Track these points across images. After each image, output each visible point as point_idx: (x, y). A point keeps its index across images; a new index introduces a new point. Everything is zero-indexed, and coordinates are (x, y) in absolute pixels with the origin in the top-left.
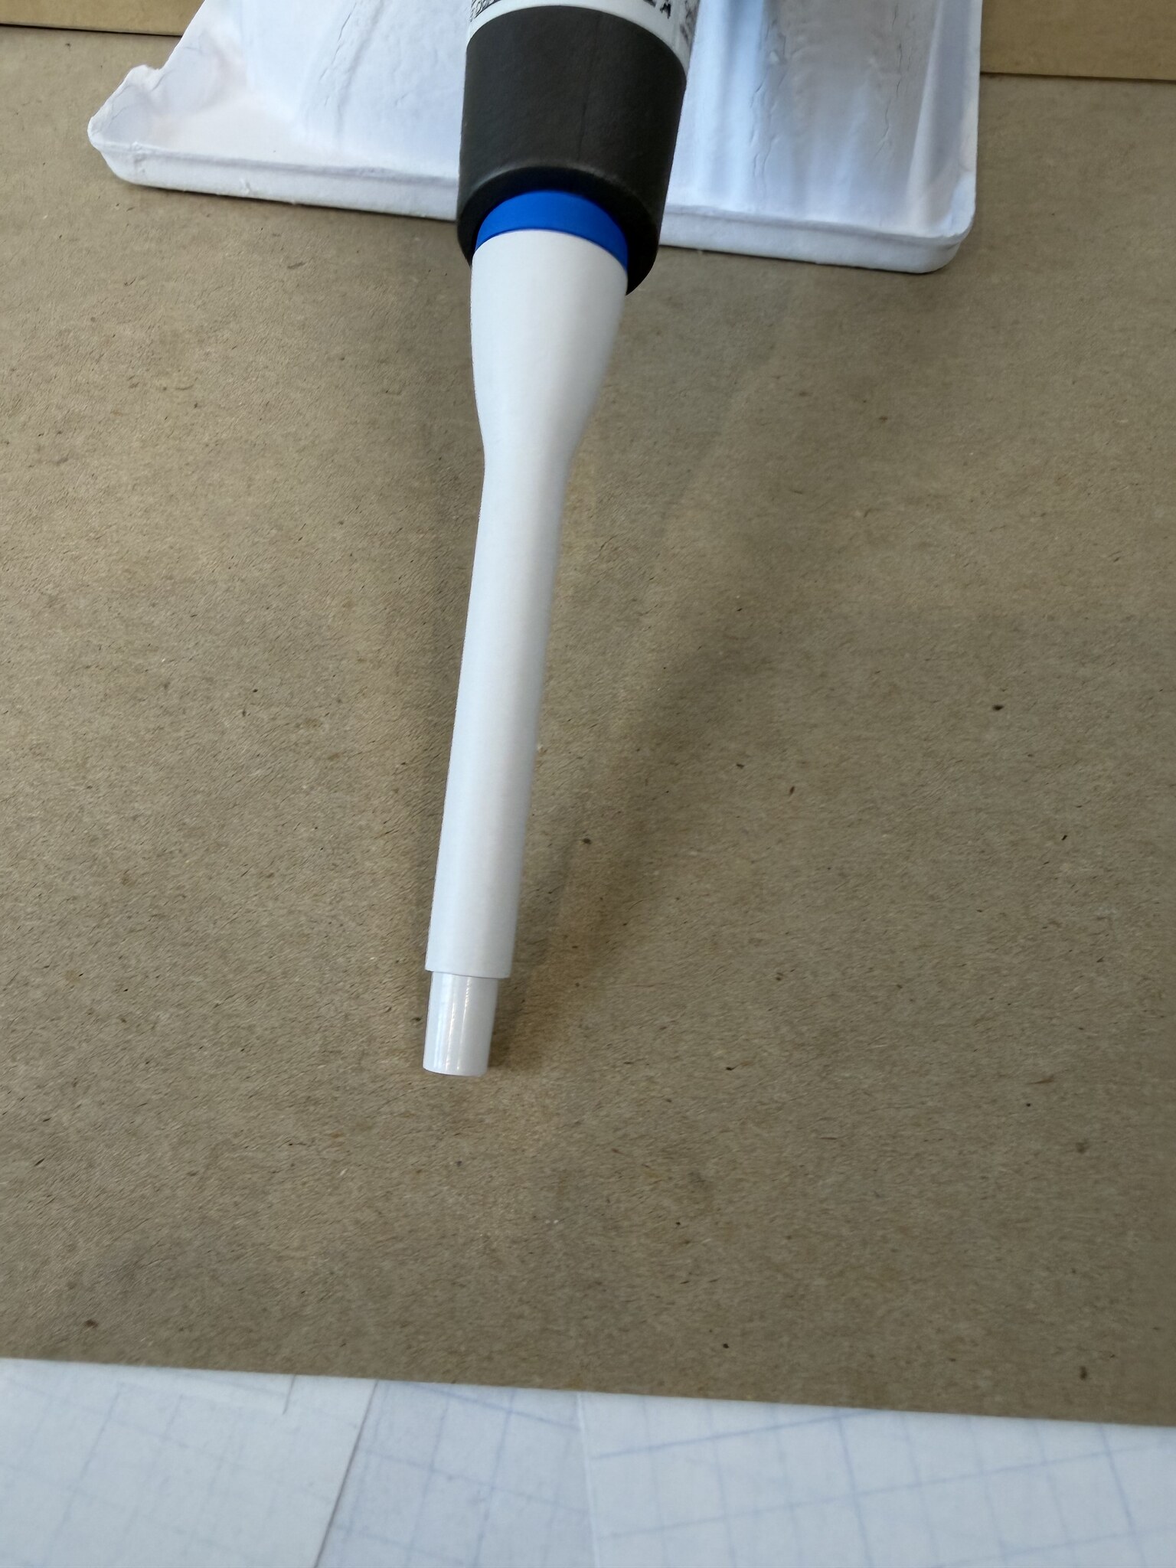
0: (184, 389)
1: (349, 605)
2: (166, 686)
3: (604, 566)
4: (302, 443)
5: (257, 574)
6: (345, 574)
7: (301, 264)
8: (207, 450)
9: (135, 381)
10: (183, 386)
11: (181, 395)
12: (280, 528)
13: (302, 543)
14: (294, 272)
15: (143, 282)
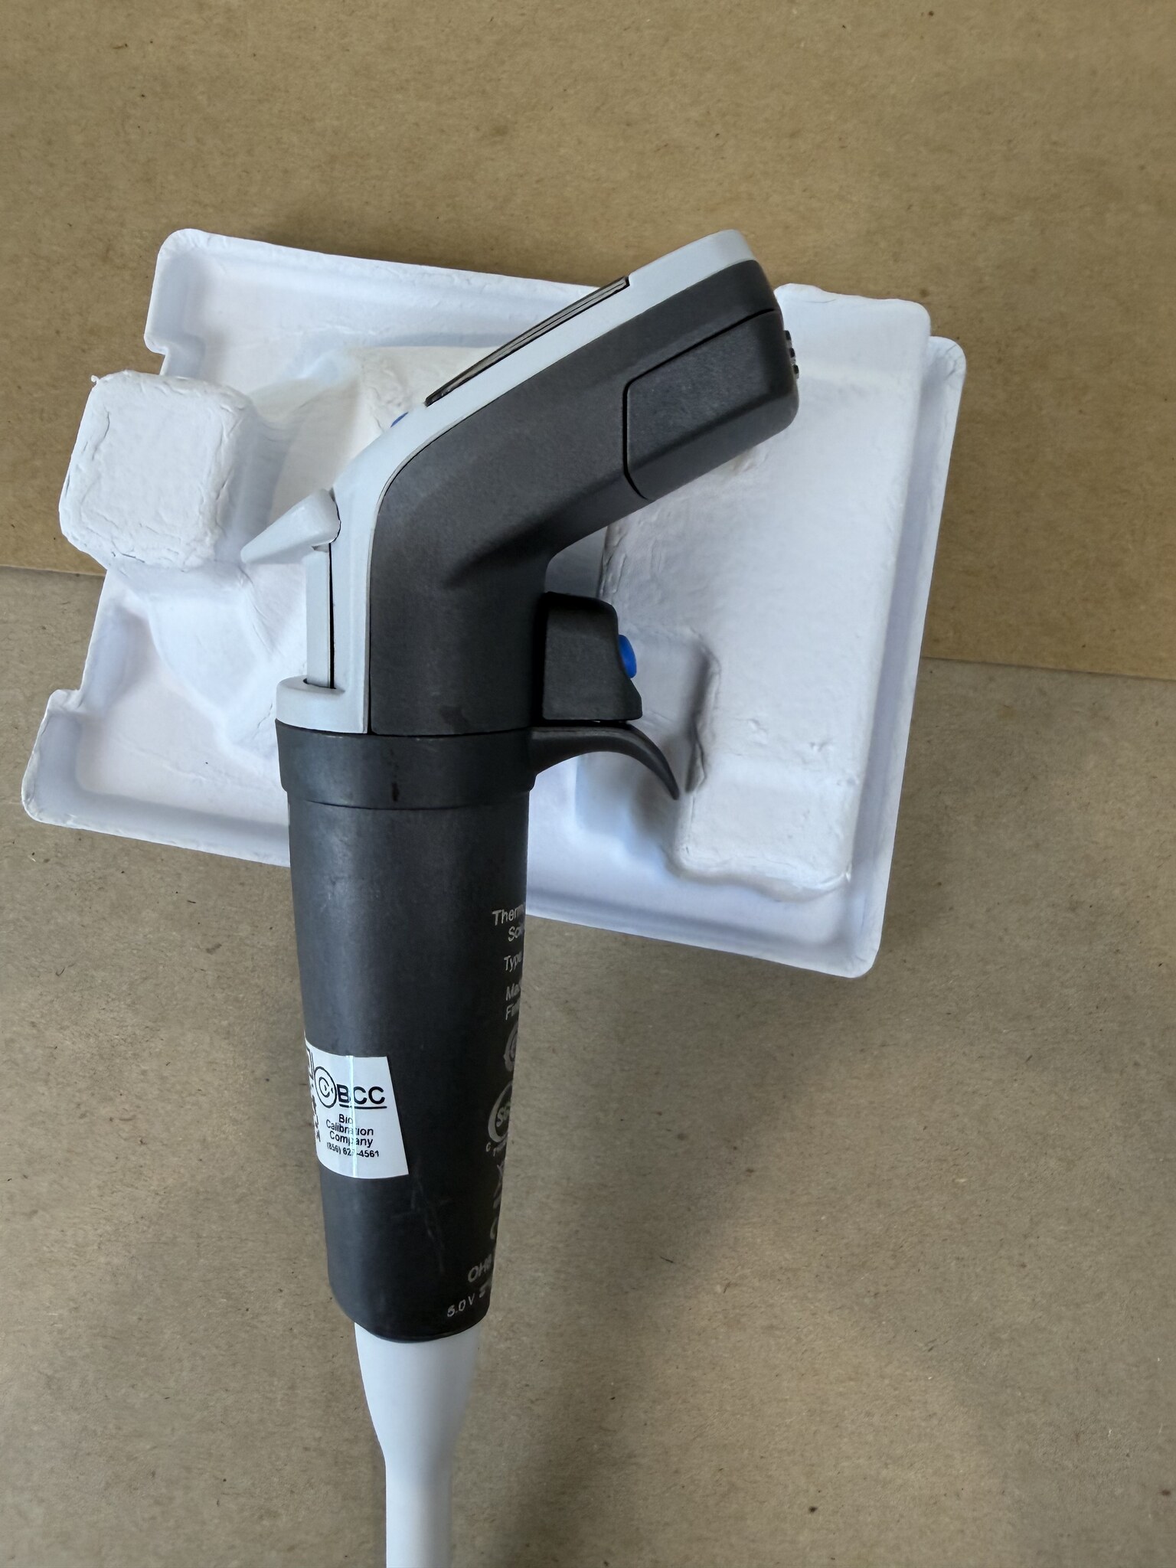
0: (130, 1120)
1: (292, 1387)
2: (153, 1474)
3: (502, 1346)
4: (239, 1191)
5: (215, 1351)
6: (287, 1351)
7: (219, 946)
8: (159, 1198)
9: (83, 1109)
10: (126, 1117)
11: (127, 1127)
12: (228, 1296)
13: (249, 1315)
14: (213, 957)
15: (73, 972)
